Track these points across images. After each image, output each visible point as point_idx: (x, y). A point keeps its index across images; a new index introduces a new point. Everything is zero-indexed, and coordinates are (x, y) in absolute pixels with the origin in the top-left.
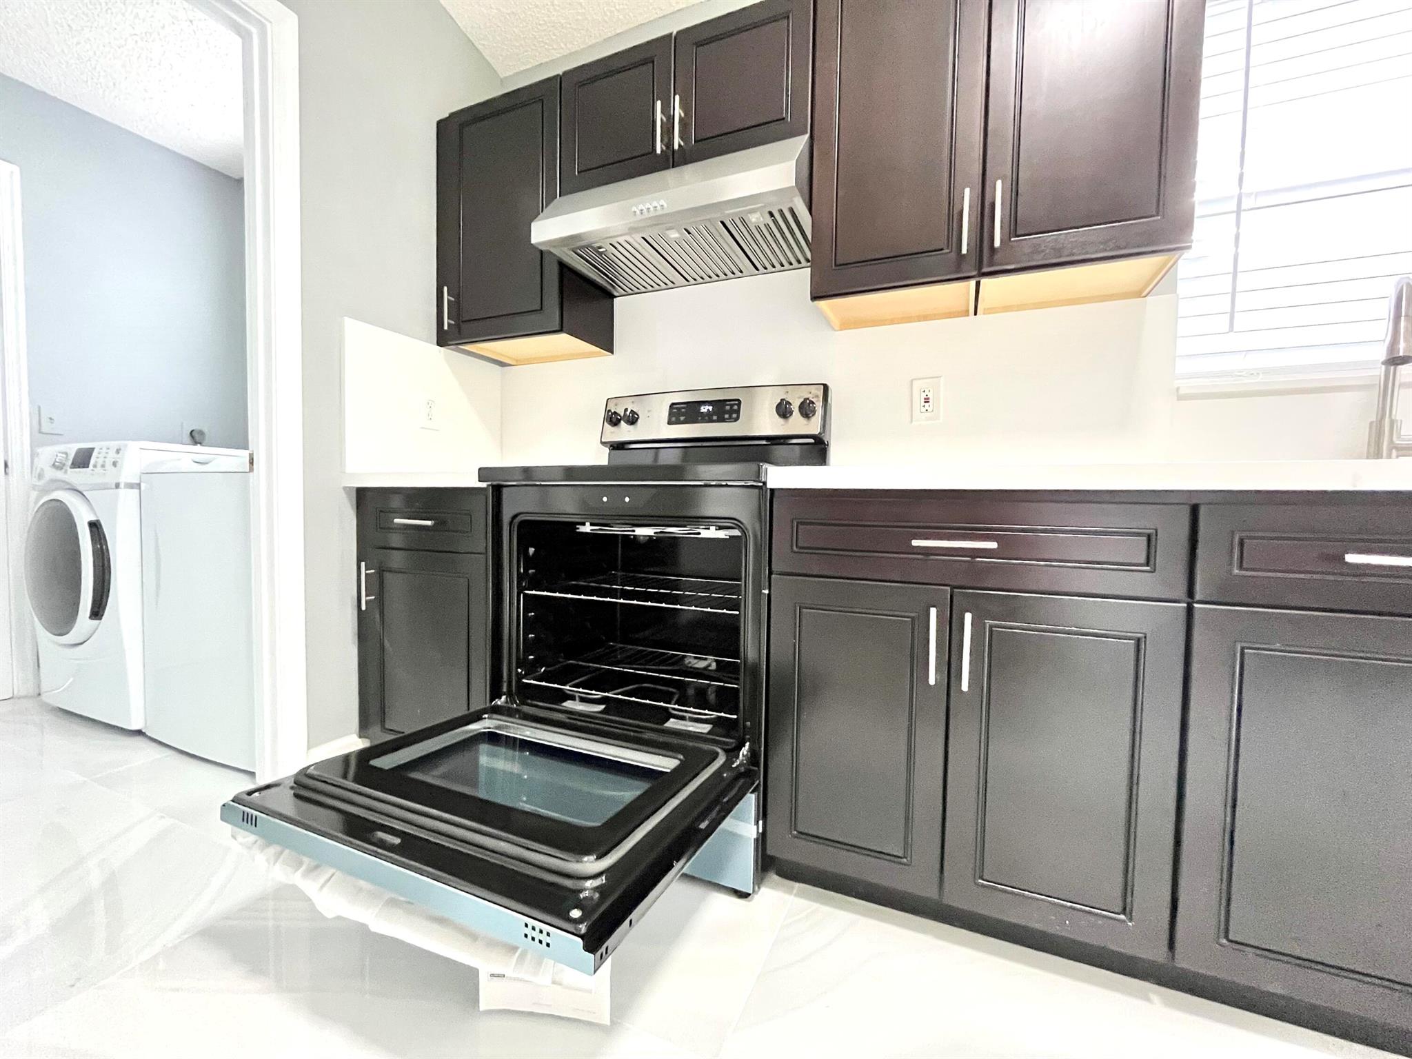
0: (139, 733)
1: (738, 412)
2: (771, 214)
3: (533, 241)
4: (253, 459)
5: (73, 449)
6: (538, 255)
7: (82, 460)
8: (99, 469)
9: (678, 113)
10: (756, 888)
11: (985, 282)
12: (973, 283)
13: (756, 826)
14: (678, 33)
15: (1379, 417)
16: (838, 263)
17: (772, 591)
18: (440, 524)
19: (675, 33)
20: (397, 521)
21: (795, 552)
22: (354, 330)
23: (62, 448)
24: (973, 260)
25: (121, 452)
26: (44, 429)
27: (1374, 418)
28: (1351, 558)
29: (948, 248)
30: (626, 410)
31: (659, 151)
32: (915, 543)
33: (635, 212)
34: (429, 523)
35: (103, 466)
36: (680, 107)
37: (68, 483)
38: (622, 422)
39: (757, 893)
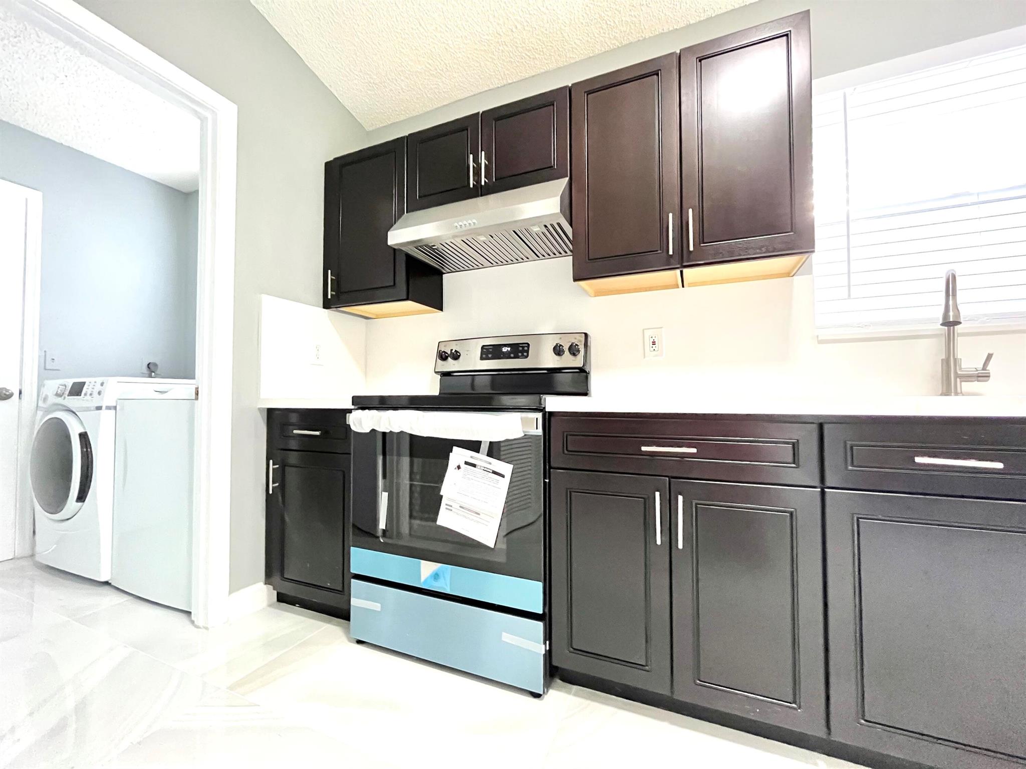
0: (107, 583)
1: (527, 352)
2: (546, 226)
3: (389, 243)
4: (198, 391)
5: (70, 383)
6: (392, 252)
7: (77, 390)
8: (88, 397)
9: (483, 162)
10: (546, 690)
11: (685, 271)
12: (678, 271)
13: (544, 646)
14: (483, 112)
15: (947, 356)
16: (591, 258)
17: (551, 480)
18: (325, 433)
19: (481, 112)
20: (295, 432)
21: (565, 454)
22: (268, 302)
23: (62, 381)
24: (677, 257)
25: (105, 384)
26: (48, 367)
27: (944, 357)
28: (918, 460)
29: (661, 250)
30: (452, 350)
31: (471, 186)
32: (644, 449)
33: (457, 226)
34: (317, 433)
35: (91, 394)
36: (485, 159)
37: (65, 406)
38: (449, 358)
39: (546, 694)
